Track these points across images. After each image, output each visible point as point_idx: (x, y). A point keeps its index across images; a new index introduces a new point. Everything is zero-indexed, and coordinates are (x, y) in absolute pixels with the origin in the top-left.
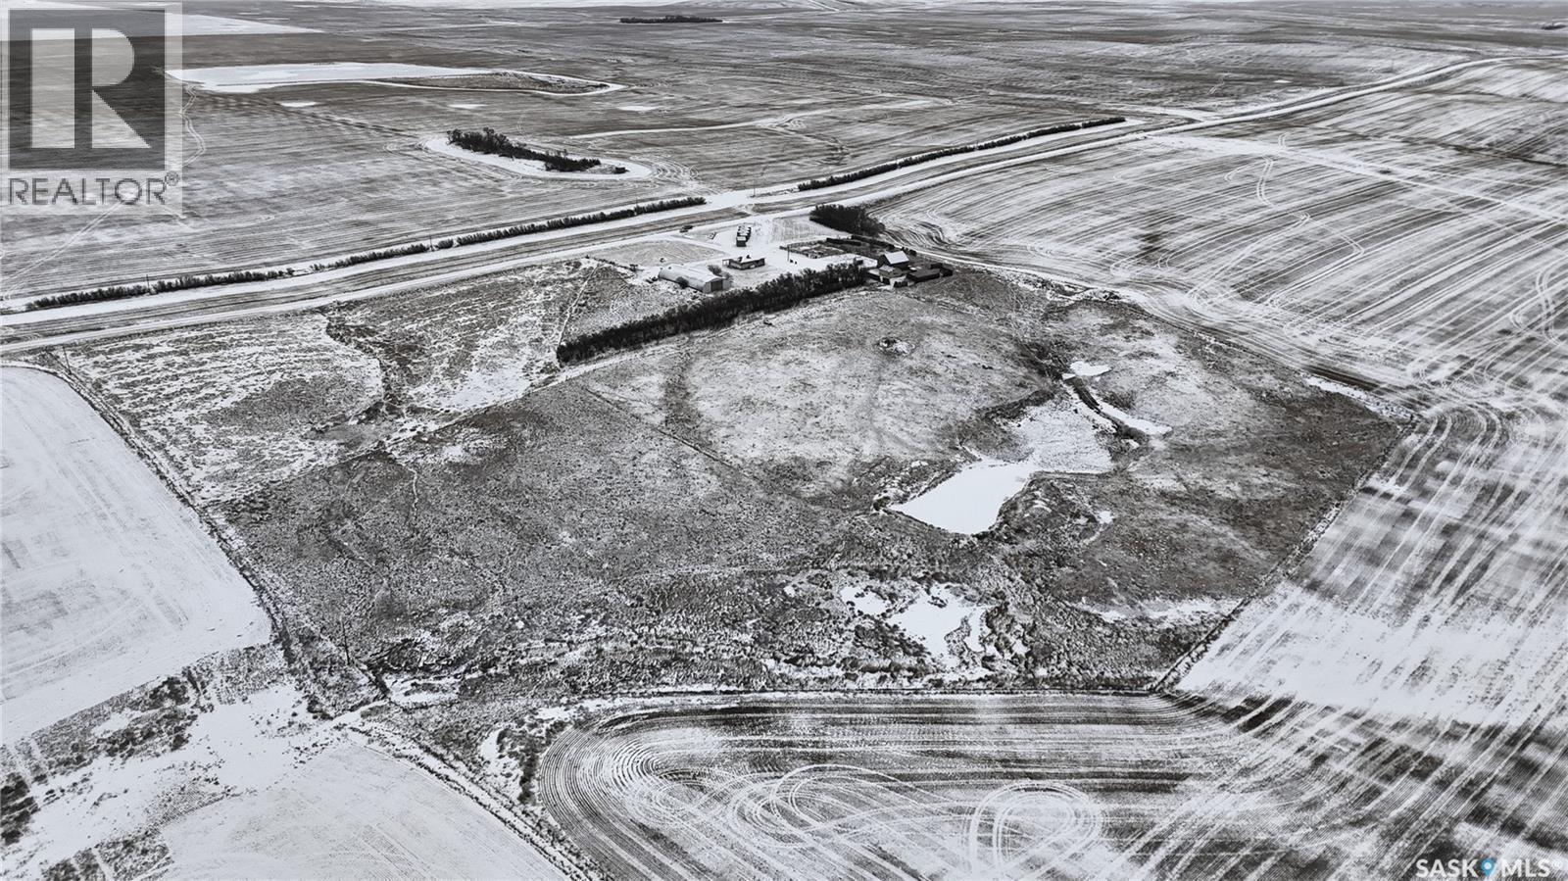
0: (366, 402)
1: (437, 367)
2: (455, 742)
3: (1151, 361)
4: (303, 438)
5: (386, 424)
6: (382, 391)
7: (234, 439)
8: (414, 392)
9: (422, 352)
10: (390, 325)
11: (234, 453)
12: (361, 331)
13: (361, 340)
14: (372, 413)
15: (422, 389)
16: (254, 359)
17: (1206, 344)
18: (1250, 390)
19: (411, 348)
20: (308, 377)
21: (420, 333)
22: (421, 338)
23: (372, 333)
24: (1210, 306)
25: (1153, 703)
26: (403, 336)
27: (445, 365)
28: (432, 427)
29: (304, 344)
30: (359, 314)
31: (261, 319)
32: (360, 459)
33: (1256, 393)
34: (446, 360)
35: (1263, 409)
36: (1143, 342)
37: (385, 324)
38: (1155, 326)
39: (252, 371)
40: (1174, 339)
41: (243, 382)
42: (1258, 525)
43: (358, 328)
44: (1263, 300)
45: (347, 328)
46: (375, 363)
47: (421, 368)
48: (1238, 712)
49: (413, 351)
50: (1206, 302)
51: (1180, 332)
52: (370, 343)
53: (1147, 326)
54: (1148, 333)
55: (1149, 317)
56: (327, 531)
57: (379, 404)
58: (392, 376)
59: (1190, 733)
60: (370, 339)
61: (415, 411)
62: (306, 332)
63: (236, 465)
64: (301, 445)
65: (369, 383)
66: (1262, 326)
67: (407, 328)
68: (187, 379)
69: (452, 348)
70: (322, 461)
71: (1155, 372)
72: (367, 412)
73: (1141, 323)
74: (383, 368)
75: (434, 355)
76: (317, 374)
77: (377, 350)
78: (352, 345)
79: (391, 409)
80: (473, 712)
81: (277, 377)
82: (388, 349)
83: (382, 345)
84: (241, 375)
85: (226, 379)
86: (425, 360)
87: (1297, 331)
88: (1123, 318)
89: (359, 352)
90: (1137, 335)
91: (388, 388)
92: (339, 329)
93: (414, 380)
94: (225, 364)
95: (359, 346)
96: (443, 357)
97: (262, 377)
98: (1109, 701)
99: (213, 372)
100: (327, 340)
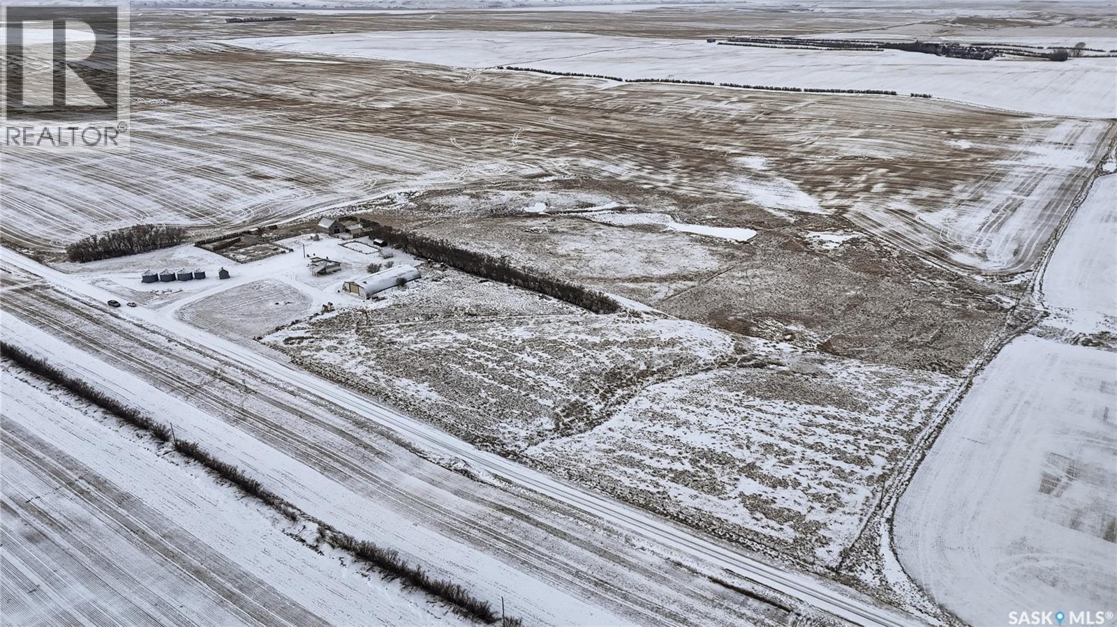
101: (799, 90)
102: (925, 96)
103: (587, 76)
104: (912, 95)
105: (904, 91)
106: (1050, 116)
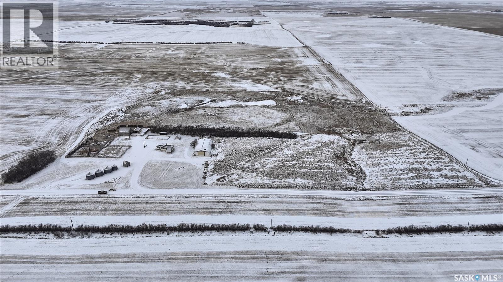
0: (362, 145)
1: (334, 146)
2: (368, 103)
4: (382, 140)
5: (358, 139)
6: (355, 147)
7: (401, 141)
8: (346, 144)
9: (335, 154)
10: (339, 170)
11: (401, 139)
12: (351, 172)
13: (353, 168)
14: (361, 142)
15: (343, 143)
16: (398, 161)
19: (338, 157)
20: (379, 151)
21: (330, 161)
22: (331, 159)
23: (348, 170)
26: (337, 163)
27: (332, 145)
28: (347, 135)
29: (377, 169)
30: (348, 183)
31: (396, 188)
32: (369, 133)
34: (330, 147)
37: (340, 171)
39: (397, 155)
41: (400, 152)
43: (352, 175)
45: (357, 176)
46: (353, 157)
47: (339, 149)
49: (337, 156)
52: (350, 165)
56: (380, 124)
57: (358, 144)
58: (349, 151)
60: (350, 167)
61: (349, 140)
62: (375, 178)
63: (400, 136)
64: (383, 139)
65: (358, 150)
67: (333, 165)
68: (420, 157)
69: (325, 150)
70: (378, 135)
72: (363, 142)
74: (351, 154)
75: (332, 151)
76: (375, 152)
77: (349, 162)
78: (358, 166)
79: (355, 142)
80: (364, 105)
81: (389, 152)
82: (345, 161)
83: (347, 163)
84: (401, 154)
85: (407, 154)
86: (336, 151)
89: (357, 162)
91: (353, 148)
92: (360, 177)
93: (344, 147)
94: (408, 160)
95: (356, 165)
96: (330, 148)
97: (394, 152)
99: (412, 157)
100: (367, 170)
101: (193, 43)
102: (243, 43)
103: (82, 42)
104: (238, 43)
105: (235, 41)
106: (285, 47)
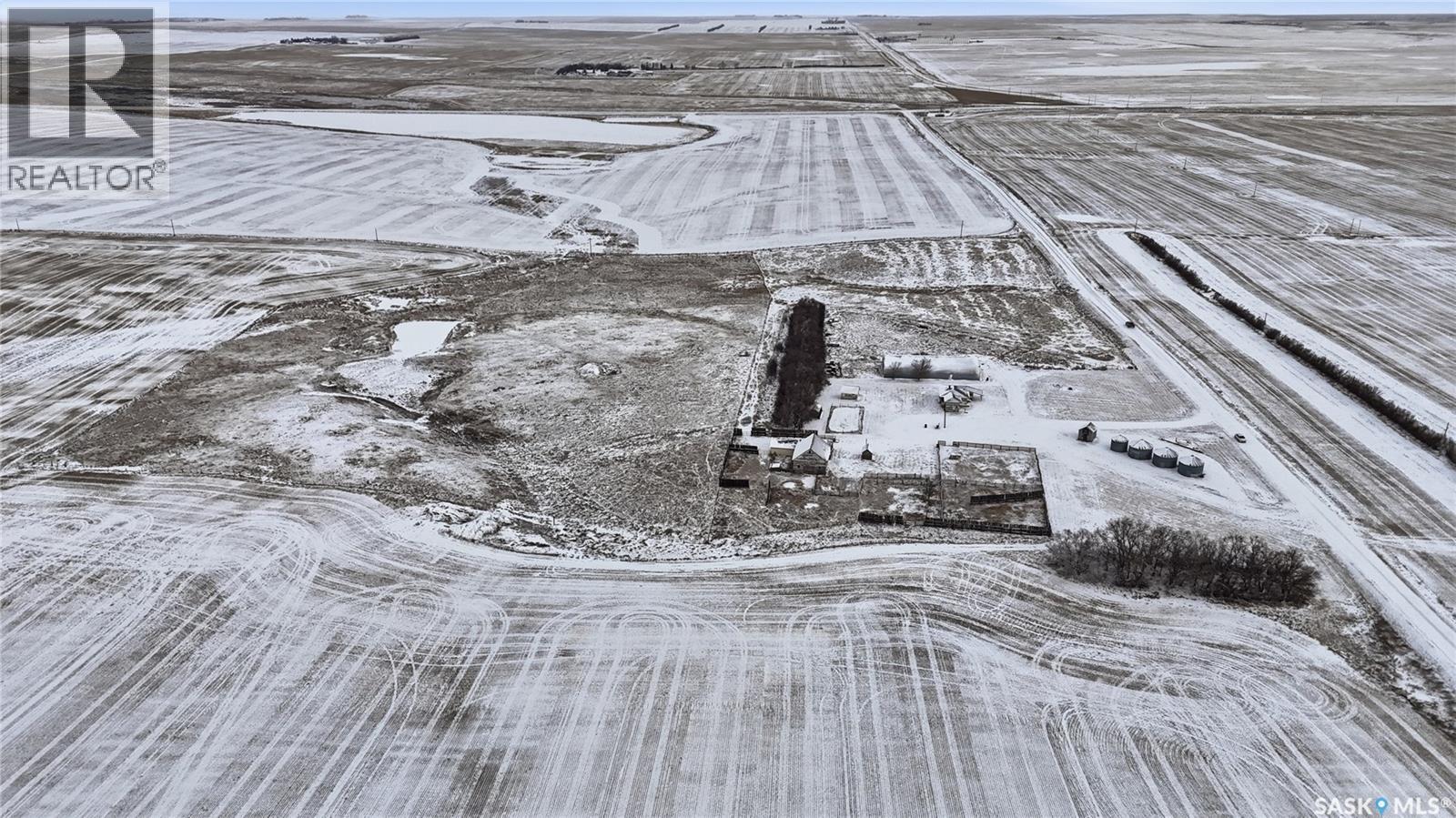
3: (335, 427)
17: (274, 475)
18: (218, 443)
24: (275, 542)
25: (276, 303)
33: (209, 441)
35: (204, 431)
36: (354, 446)
38: (348, 475)
40: (318, 467)
42: (221, 366)
44: (173, 587)
48: (238, 307)
50: (283, 550)
51: (311, 480)
53: (360, 474)
54: (353, 462)
55: (363, 488)
59: (260, 296)
66: (188, 519)
71: (325, 416)
73: (371, 475)
87: (131, 527)
88: (400, 476)
90: (366, 456)
98: (296, 300)
